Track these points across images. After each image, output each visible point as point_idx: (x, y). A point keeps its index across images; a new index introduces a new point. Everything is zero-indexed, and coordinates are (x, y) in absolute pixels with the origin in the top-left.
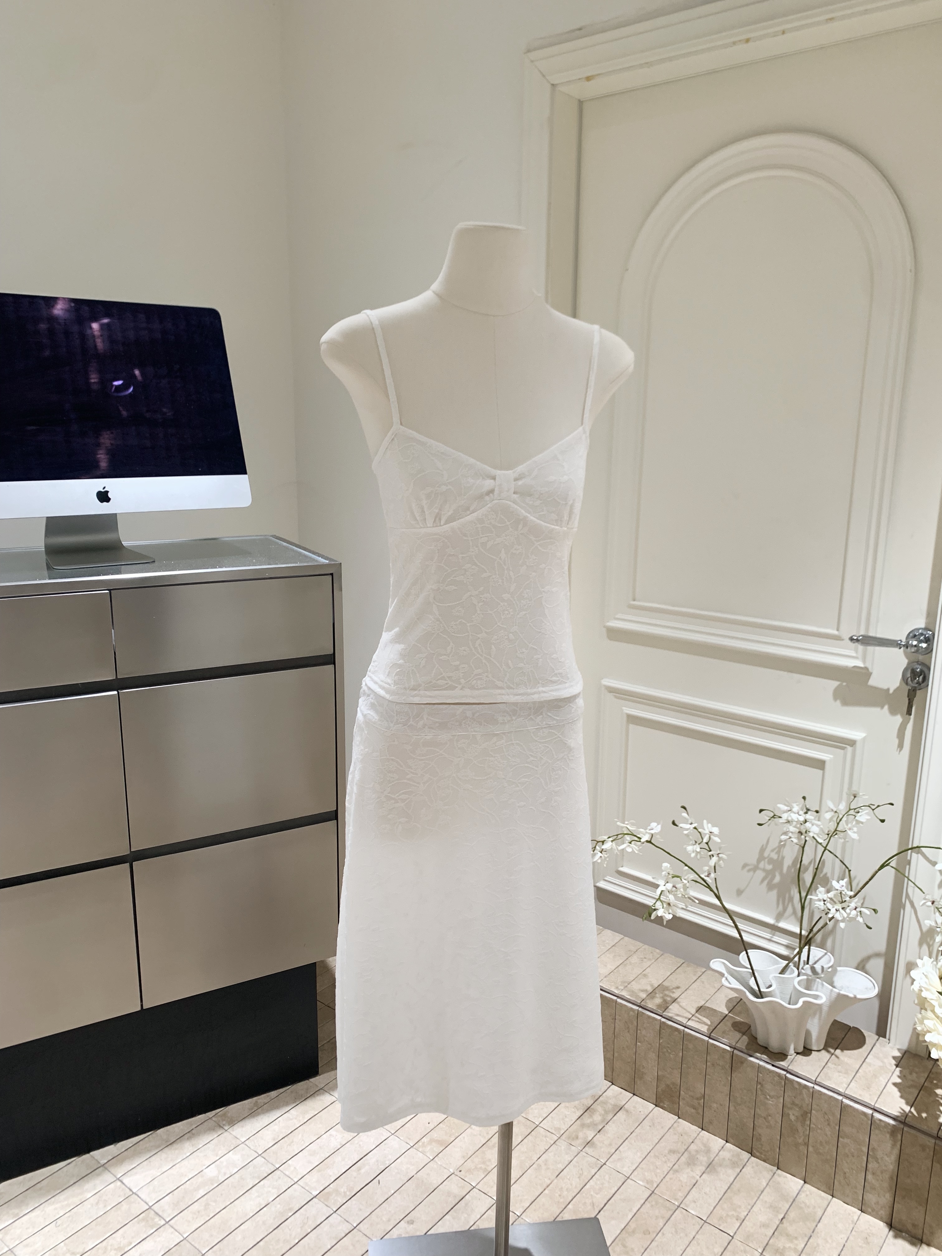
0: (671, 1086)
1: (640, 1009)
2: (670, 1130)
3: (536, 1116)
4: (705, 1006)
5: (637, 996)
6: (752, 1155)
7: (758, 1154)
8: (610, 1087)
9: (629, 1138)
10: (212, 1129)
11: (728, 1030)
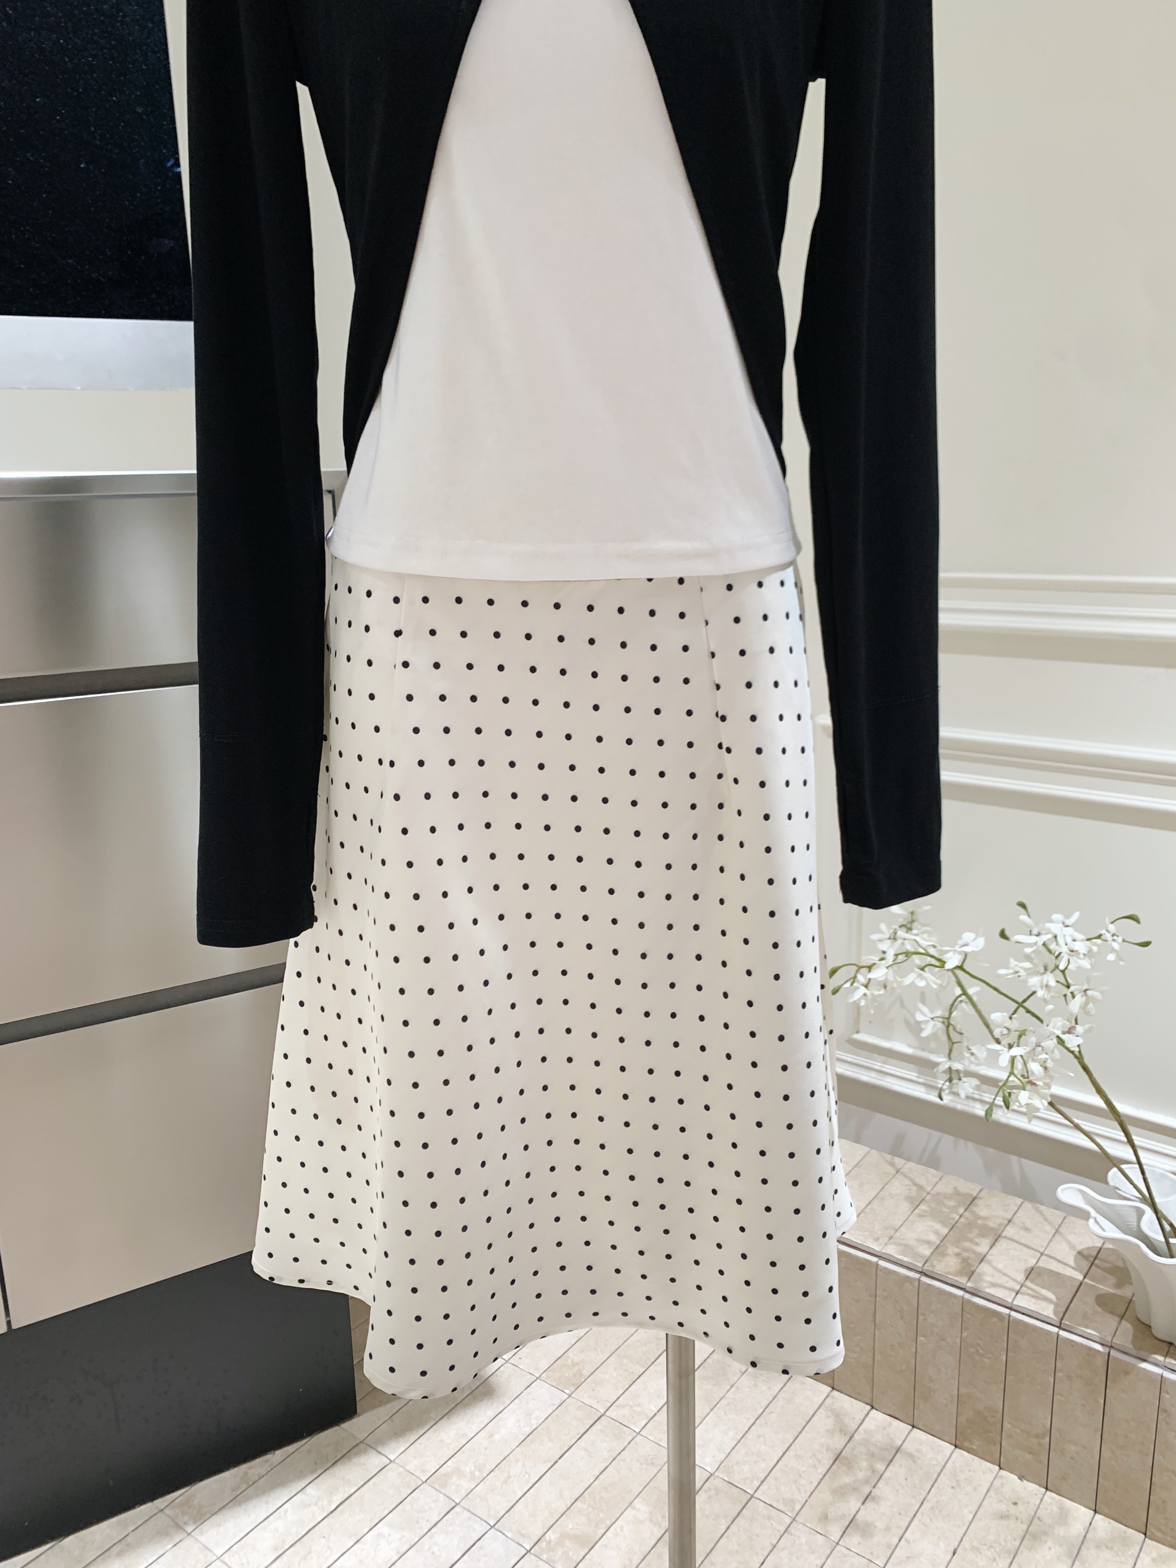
0: (986, 1414)
1: (925, 1279)
2: (989, 1494)
3: (747, 1478)
4: (1039, 1267)
5: (917, 1255)
6: (1146, 1537)
7: (1159, 1535)
8: (868, 1413)
9: (918, 1515)
10: (163, 1534)
11: (1090, 1312)
